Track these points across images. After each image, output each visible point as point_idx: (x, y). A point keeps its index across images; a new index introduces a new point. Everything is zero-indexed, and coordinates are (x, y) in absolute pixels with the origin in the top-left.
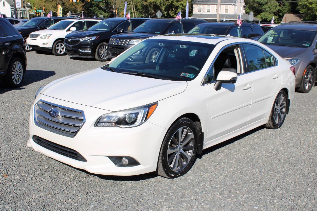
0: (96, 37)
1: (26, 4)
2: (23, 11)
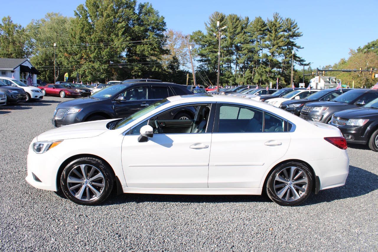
0: (300, 104)
1: (338, 80)
2: (334, 86)
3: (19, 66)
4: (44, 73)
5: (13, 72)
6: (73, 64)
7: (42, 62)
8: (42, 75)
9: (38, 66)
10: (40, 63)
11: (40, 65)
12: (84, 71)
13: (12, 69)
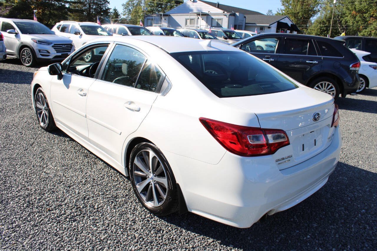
3: (277, 23)
4: (326, 32)
5: (269, 28)
6: (360, 23)
7: (325, 21)
8: (323, 35)
9: (321, 25)
10: (323, 22)
11: (323, 24)
12: (371, 32)
13: (268, 25)
